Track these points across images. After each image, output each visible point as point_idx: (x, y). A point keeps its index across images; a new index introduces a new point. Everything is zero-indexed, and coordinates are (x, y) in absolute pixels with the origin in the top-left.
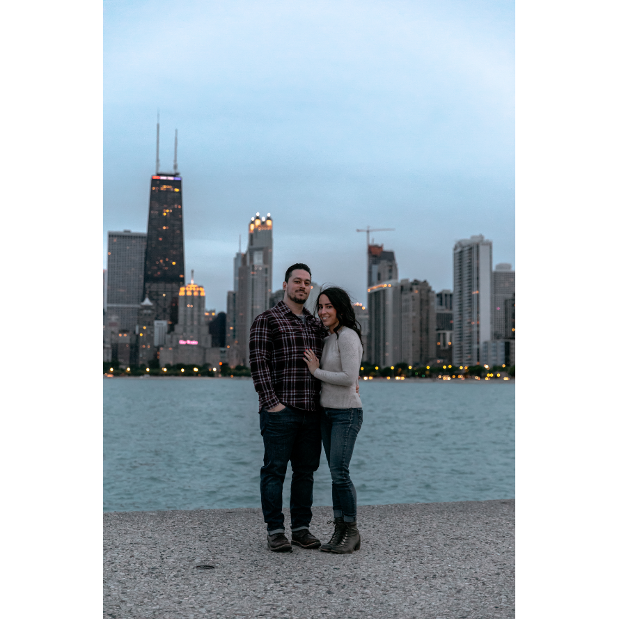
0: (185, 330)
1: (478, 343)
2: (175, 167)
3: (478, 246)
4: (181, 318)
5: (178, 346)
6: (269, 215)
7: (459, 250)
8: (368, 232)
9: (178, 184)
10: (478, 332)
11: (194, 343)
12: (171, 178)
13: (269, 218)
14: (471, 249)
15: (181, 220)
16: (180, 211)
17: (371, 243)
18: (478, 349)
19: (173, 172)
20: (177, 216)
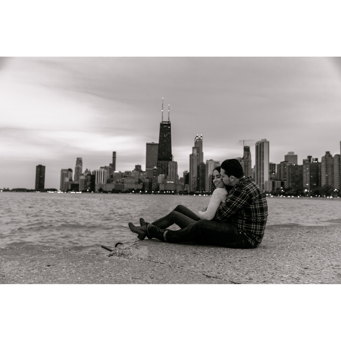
0: (170, 178)
1: (263, 182)
2: (169, 119)
3: (263, 143)
4: (169, 173)
5: (167, 184)
6: (201, 135)
7: (257, 145)
8: (244, 141)
9: (169, 125)
10: (263, 178)
11: (172, 182)
12: (167, 123)
13: (201, 137)
14: (260, 144)
15: (170, 138)
16: (170, 135)
17: (245, 145)
18: (263, 185)
19: (168, 121)
20: (169, 137)
